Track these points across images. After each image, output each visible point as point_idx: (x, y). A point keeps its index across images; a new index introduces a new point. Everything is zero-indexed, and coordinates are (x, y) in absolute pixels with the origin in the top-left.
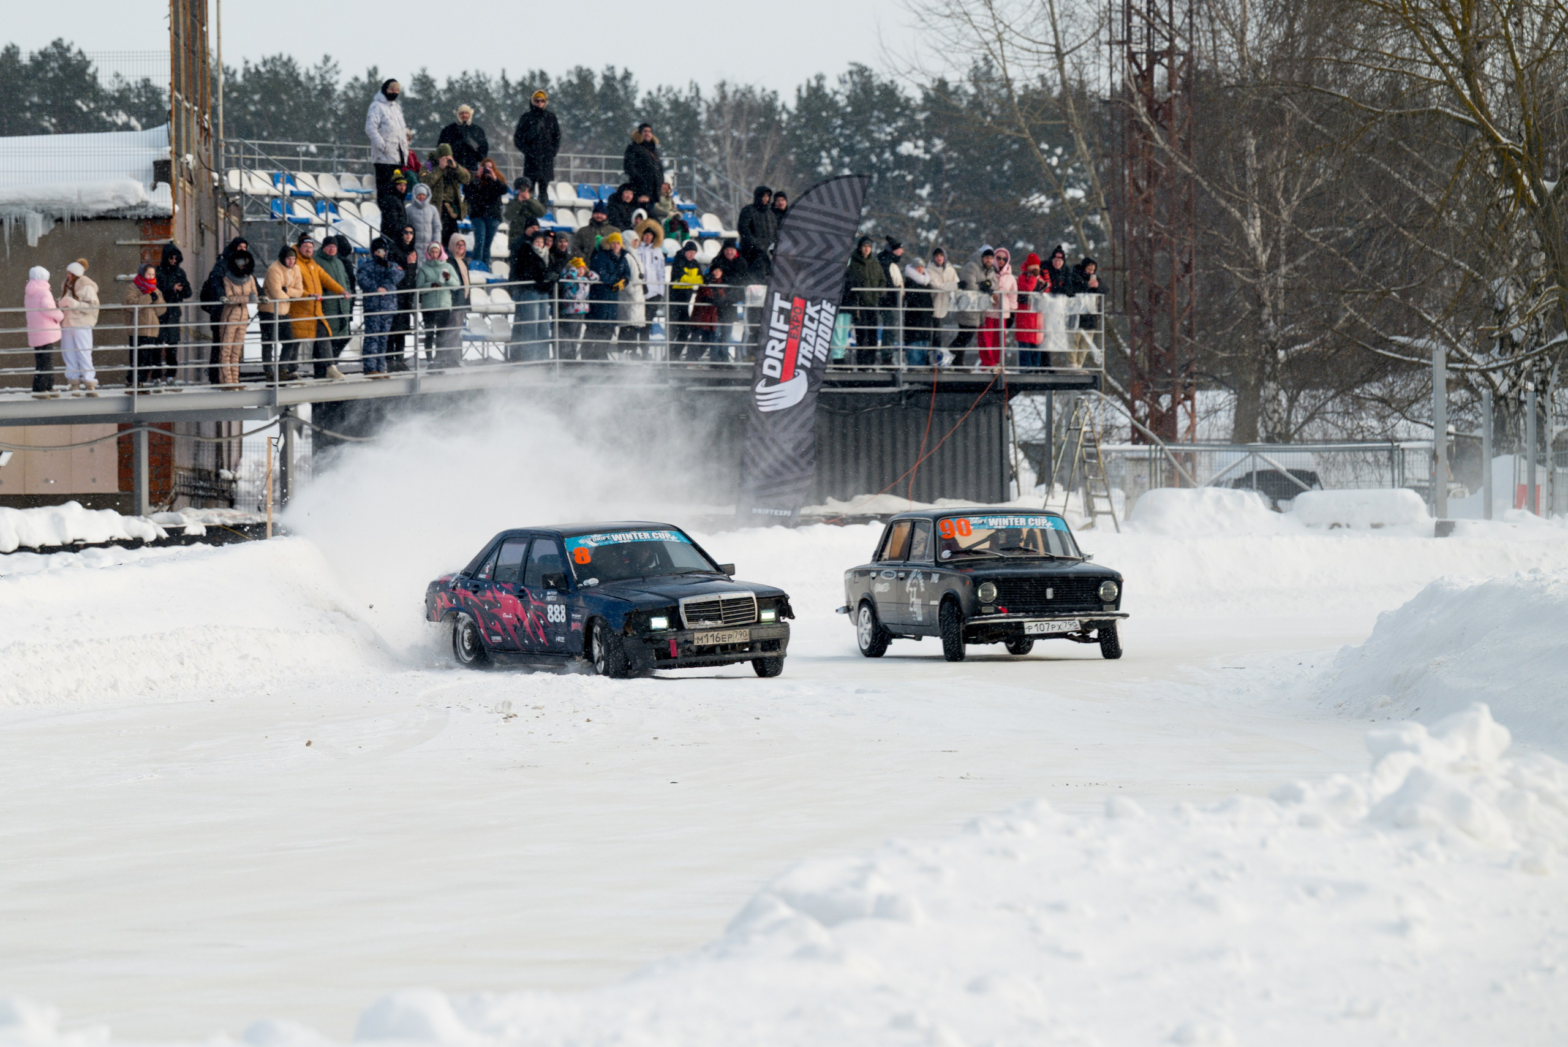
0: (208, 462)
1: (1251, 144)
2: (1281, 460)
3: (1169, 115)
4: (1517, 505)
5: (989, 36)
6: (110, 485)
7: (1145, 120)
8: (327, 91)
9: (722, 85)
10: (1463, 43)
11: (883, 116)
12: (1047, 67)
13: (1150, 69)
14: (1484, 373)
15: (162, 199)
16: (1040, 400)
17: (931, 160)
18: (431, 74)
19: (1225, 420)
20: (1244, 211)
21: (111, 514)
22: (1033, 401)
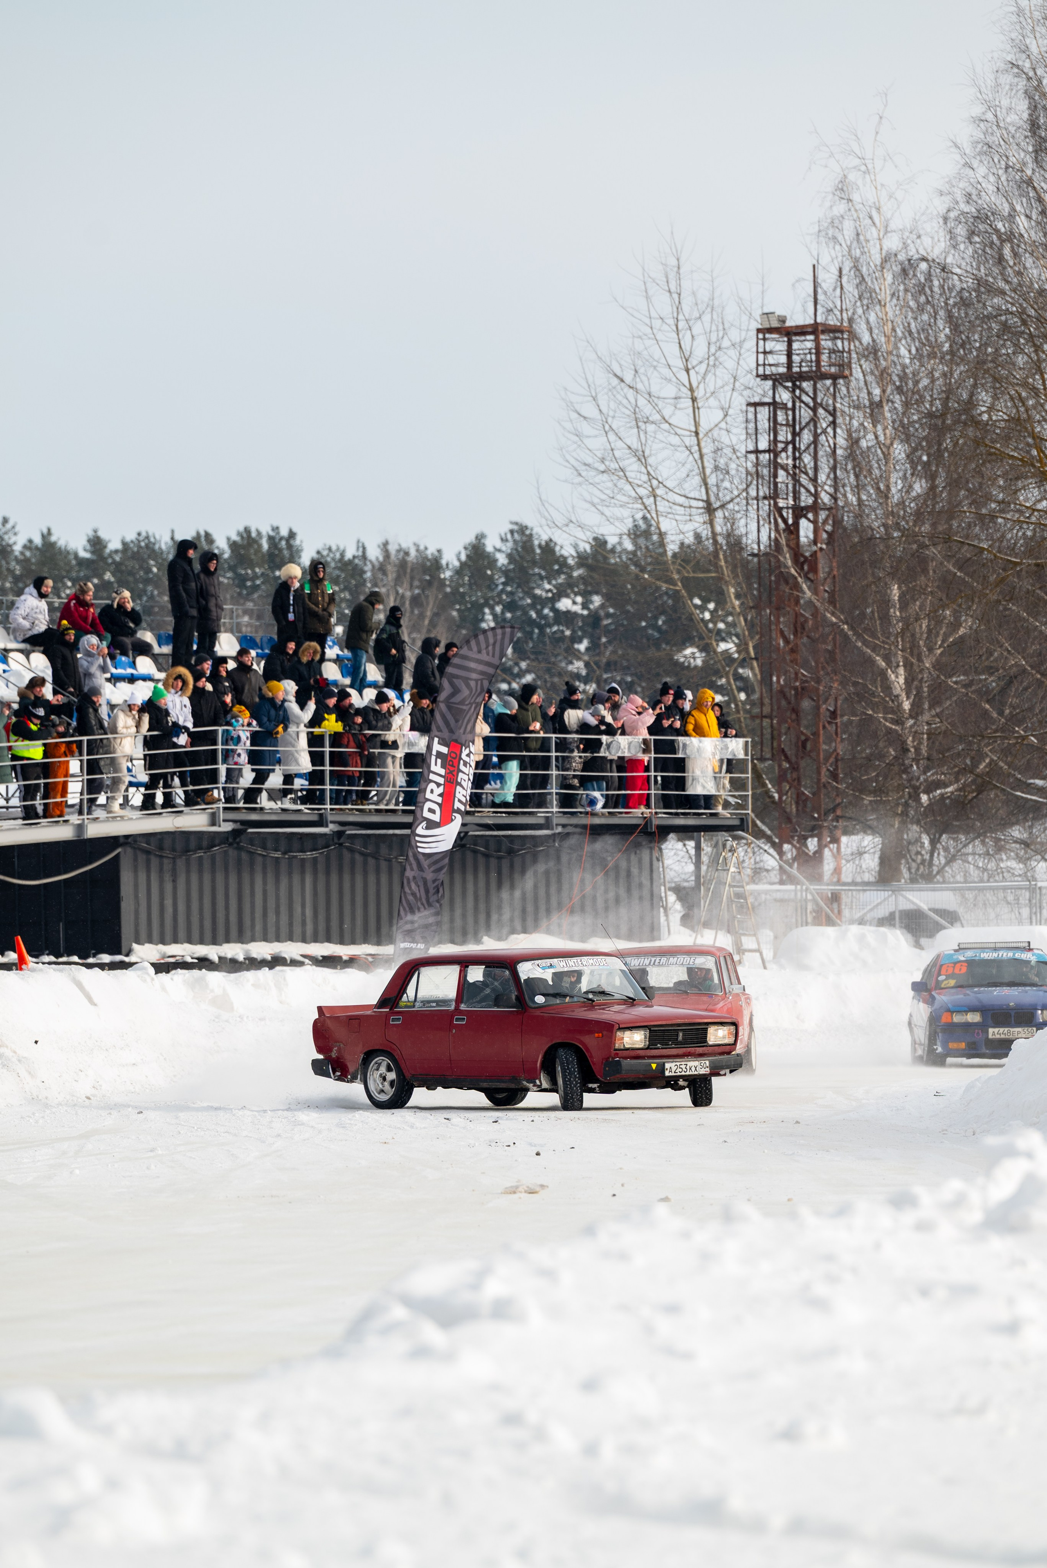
1: (896, 594)
3: (814, 569)
5: (644, 492)
7: (793, 571)
9: (386, 544)
11: (543, 573)
13: (796, 524)
16: (691, 843)
17: (589, 615)
19: (871, 862)
20: (887, 658)
22: (685, 845)
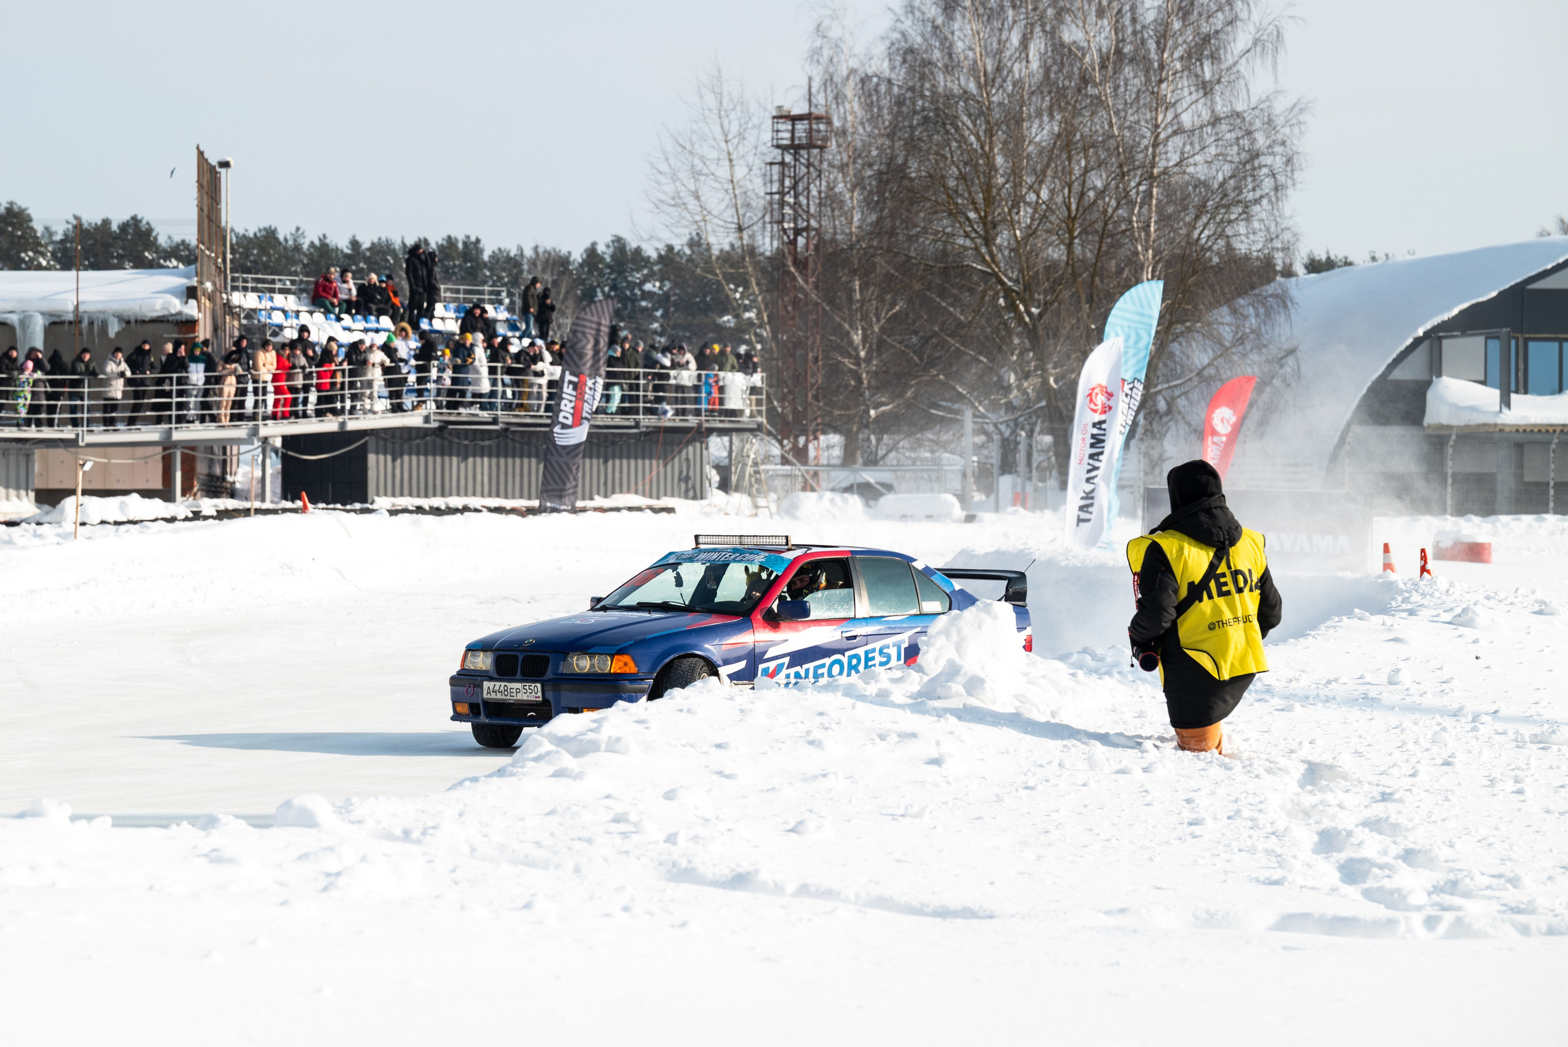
0: (218, 471)
1: (857, 284)
2: (869, 476)
3: (806, 266)
4: (1014, 505)
5: (698, 218)
6: (158, 484)
7: (792, 269)
8: (297, 248)
9: (536, 247)
10: (985, 224)
11: (634, 267)
12: (733, 237)
13: (795, 239)
14: (995, 425)
15: (191, 309)
16: (726, 439)
17: (663, 294)
18: (359, 238)
19: (837, 452)
20: (850, 325)
21: (157, 502)
22: (721, 439)
